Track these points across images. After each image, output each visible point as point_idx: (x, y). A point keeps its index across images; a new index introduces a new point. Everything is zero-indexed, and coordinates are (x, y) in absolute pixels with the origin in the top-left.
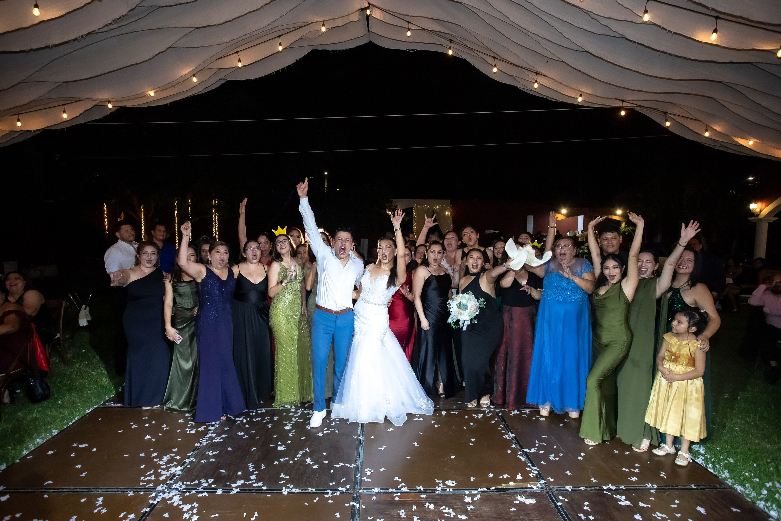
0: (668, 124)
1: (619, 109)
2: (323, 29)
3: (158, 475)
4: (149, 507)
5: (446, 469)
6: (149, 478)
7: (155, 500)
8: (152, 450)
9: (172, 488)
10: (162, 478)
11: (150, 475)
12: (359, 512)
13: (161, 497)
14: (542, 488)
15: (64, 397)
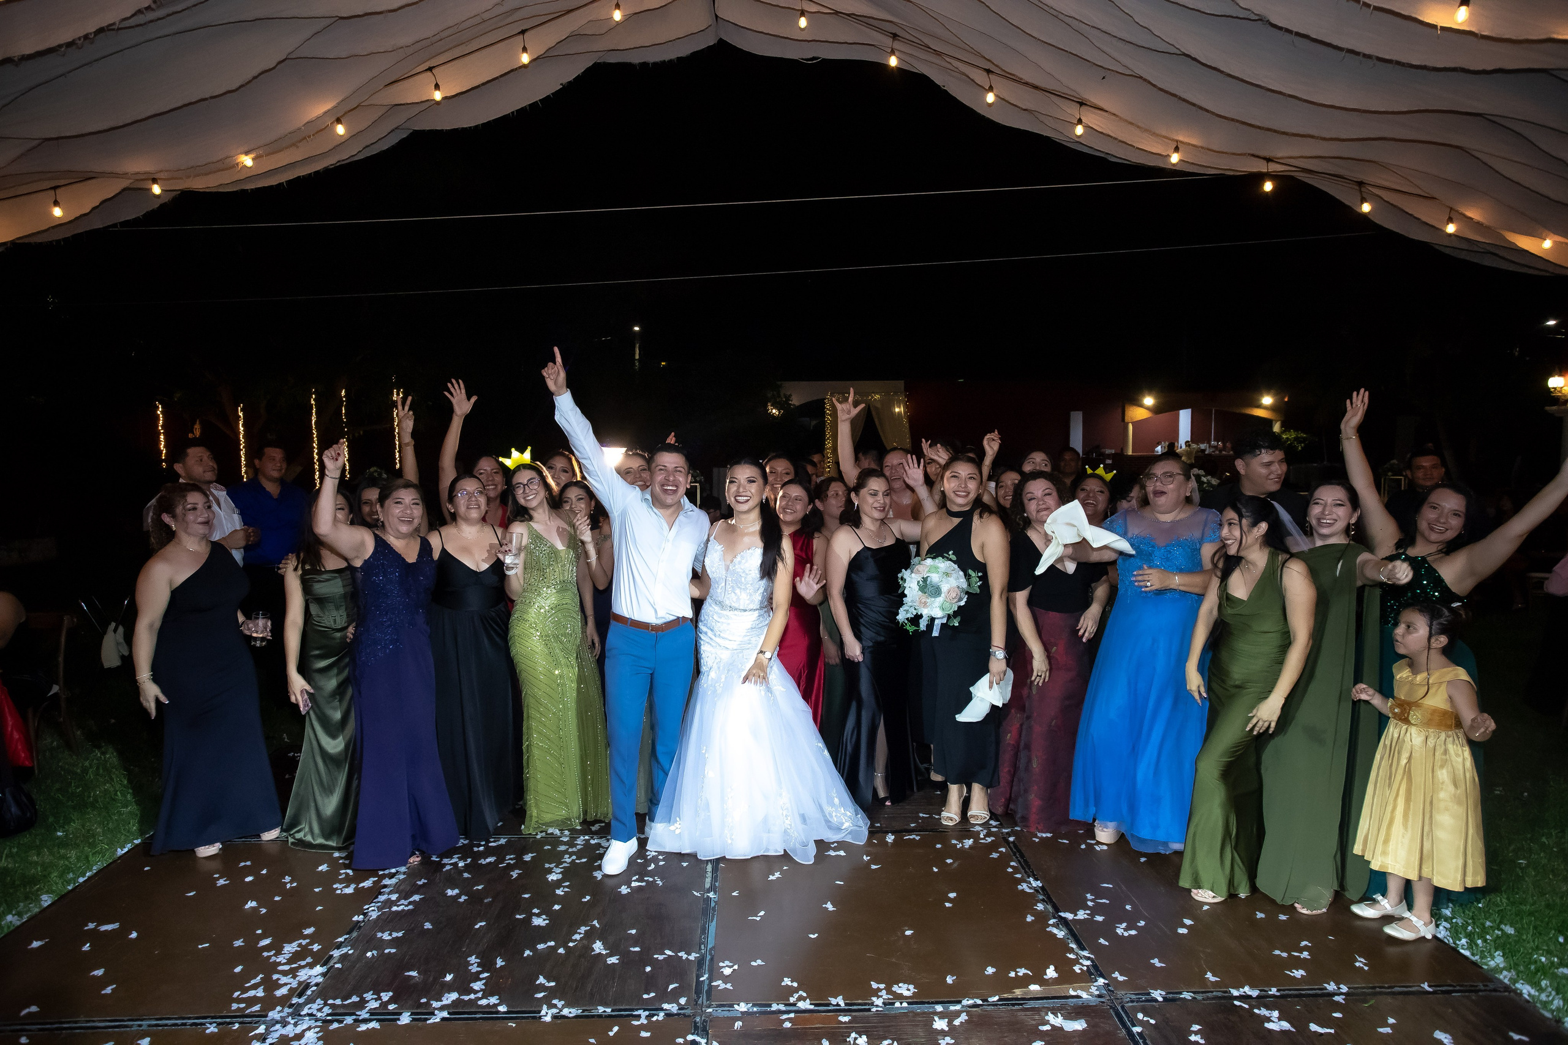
0: (1366, 208)
1: (1261, 177)
2: (617, 16)
3: (271, 986)
5: (894, 960)
6: (252, 993)
7: (264, 1040)
8: (259, 932)
9: (303, 1013)
10: (279, 993)
11: (255, 987)
13: (277, 1035)
14: (1099, 996)
15: (69, 823)
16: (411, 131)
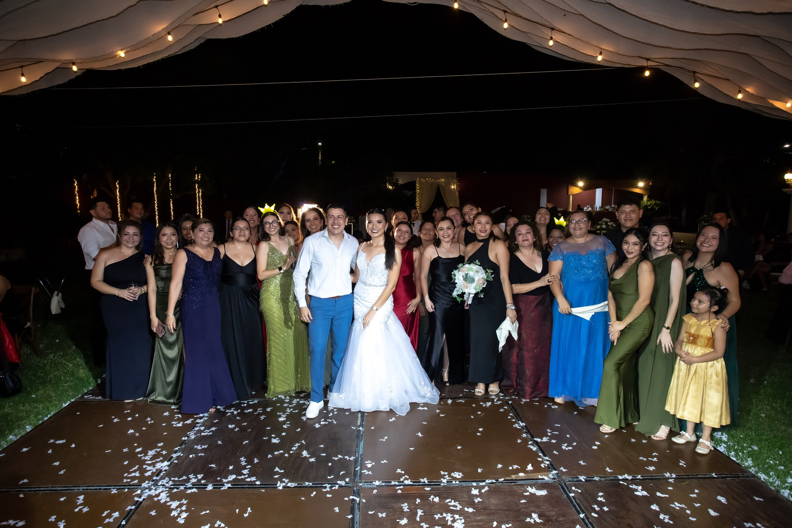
0: (697, 85)
1: (644, 69)
3: (143, 471)
4: (134, 505)
5: (452, 461)
6: (133, 474)
7: (140, 497)
8: (136, 445)
9: (159, 484)
10: (147, 474)
11: (135, 471)
12: (360, 506)
13: (147, 495)
14: (553, 479)
15: (38, 391)
16: (206, 39)
